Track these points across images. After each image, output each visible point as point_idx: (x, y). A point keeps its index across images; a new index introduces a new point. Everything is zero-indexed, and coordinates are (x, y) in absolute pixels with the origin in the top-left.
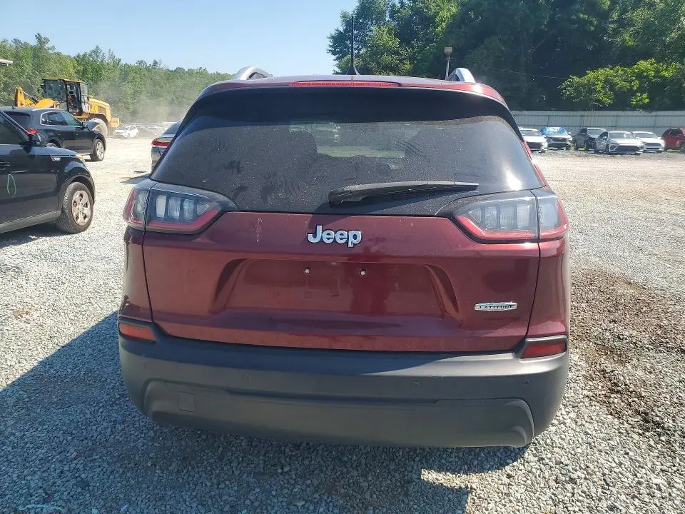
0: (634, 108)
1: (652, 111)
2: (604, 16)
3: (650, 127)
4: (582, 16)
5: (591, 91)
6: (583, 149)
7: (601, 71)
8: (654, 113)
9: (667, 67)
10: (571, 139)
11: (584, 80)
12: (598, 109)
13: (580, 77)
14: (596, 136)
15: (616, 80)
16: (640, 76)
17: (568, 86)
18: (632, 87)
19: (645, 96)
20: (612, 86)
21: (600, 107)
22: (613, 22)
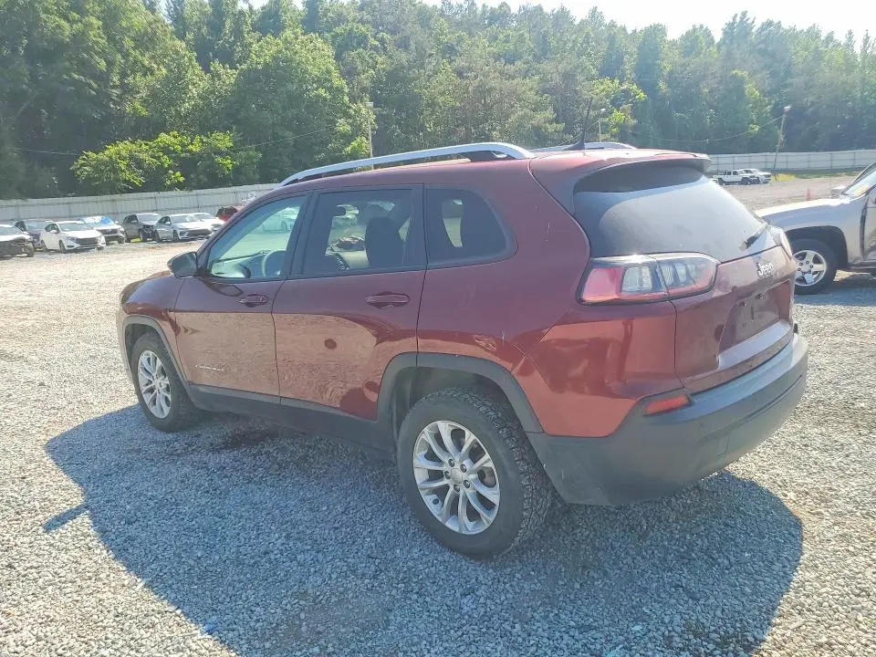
0: (170, 188)
1: (191, 190)
2: (102, 78)
3: (194, 207)
4: (76, 76)
5: (115, 170)
6: (139, 240)
7: (121, 146)
8: (195, 192)
9: (192, 141)
10: (123, 230)
11: (102, 156)
12: (129, 191)
13: (97, 153)
14: (154, 223)
15: (142, 156)
16: (166, 150)
17: (82, 165)
18: (162, 163)
19: (178, 174)
20: (139, 163)
21: (132, 188)
22: (114, 87)
